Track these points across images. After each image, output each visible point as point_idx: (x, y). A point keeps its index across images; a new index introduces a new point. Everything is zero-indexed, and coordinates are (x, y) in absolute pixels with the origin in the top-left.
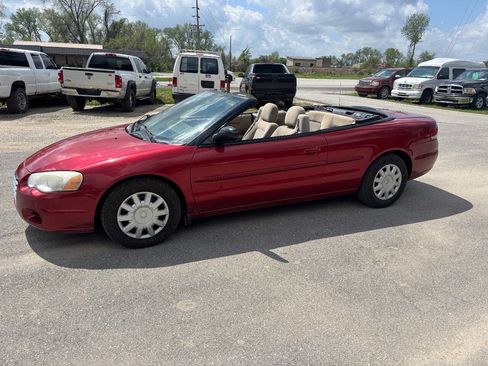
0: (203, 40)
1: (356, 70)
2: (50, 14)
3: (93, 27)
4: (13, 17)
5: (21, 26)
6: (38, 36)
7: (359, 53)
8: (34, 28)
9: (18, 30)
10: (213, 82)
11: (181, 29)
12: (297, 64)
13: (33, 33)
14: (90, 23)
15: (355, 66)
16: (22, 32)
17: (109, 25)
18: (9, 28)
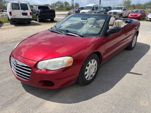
1: (57, 9)
7: (56, 3)
10: (27, 13)
15: (56, 7)
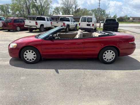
0: (103, 12)
2: (63, 8)
3: (72, 10)
4: (55, 9)
5: (56, 11)
6: (59, 13)
8: (59, 11)
9: (55, 12)
10: (90, 24)
11: (96, 10)
12: (133, 19)
13: (58, 13)
14: (72, 9)
16: (56, 13)
17: (76, 9)
18: (53, 12)
